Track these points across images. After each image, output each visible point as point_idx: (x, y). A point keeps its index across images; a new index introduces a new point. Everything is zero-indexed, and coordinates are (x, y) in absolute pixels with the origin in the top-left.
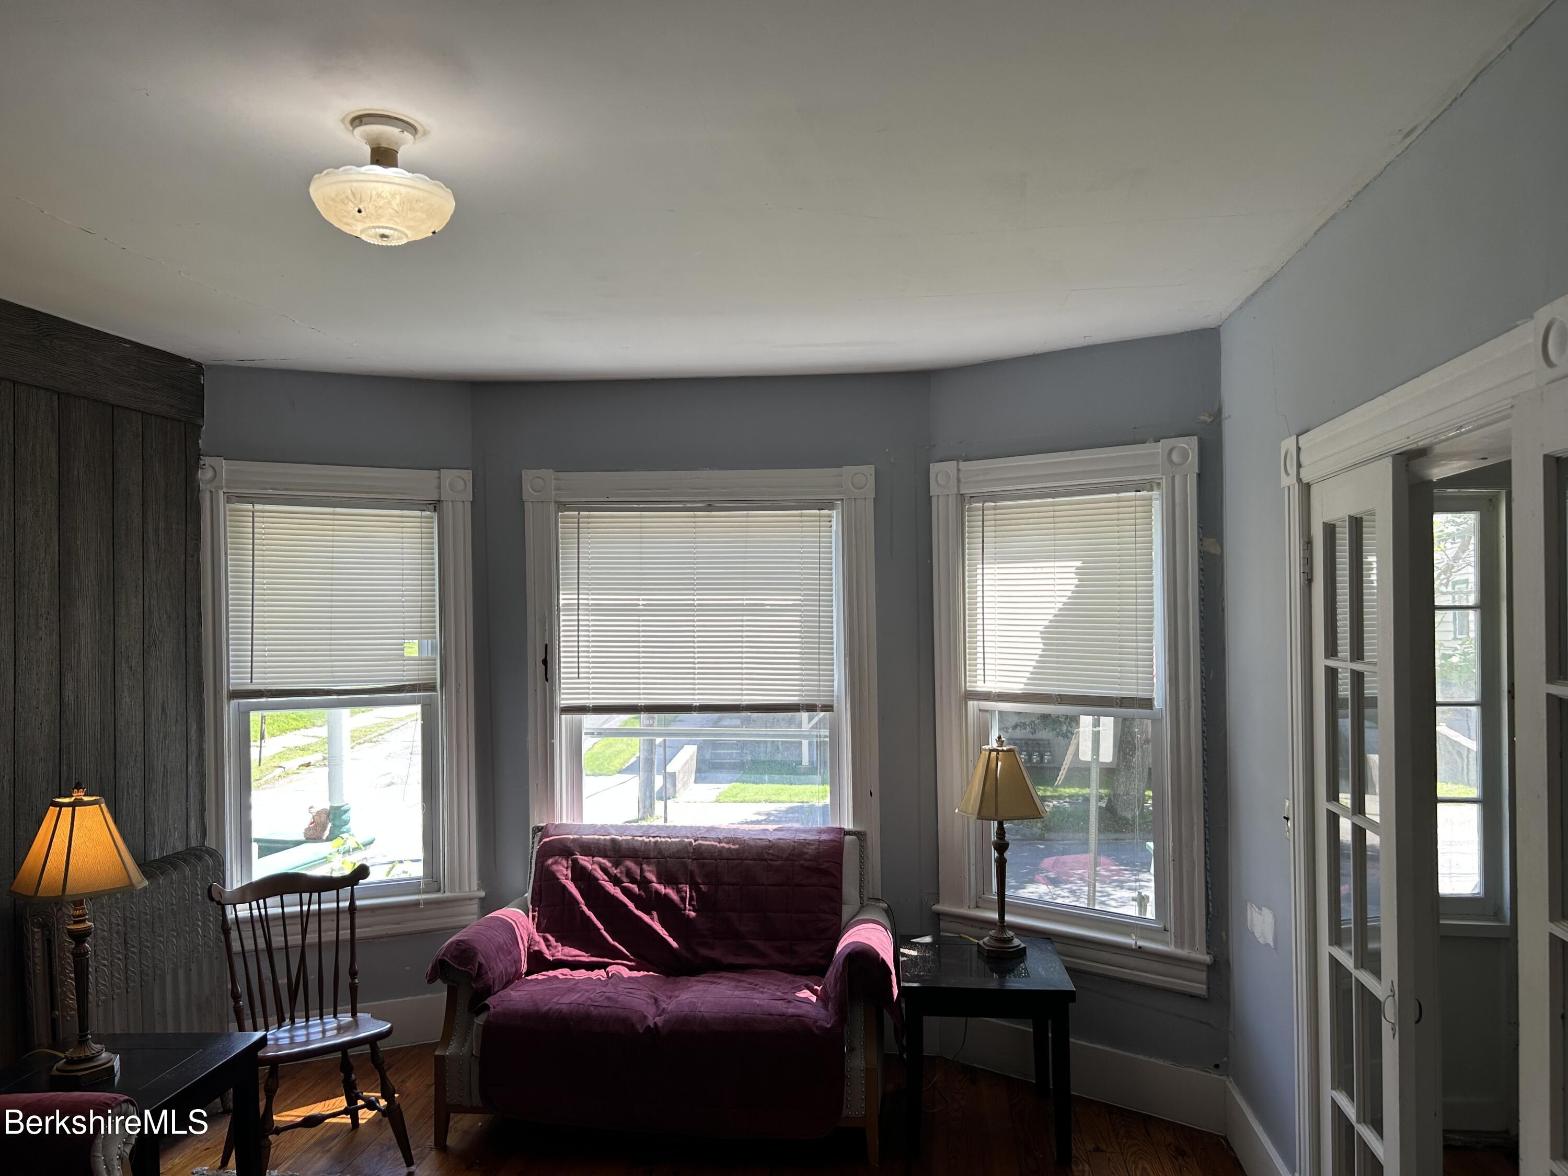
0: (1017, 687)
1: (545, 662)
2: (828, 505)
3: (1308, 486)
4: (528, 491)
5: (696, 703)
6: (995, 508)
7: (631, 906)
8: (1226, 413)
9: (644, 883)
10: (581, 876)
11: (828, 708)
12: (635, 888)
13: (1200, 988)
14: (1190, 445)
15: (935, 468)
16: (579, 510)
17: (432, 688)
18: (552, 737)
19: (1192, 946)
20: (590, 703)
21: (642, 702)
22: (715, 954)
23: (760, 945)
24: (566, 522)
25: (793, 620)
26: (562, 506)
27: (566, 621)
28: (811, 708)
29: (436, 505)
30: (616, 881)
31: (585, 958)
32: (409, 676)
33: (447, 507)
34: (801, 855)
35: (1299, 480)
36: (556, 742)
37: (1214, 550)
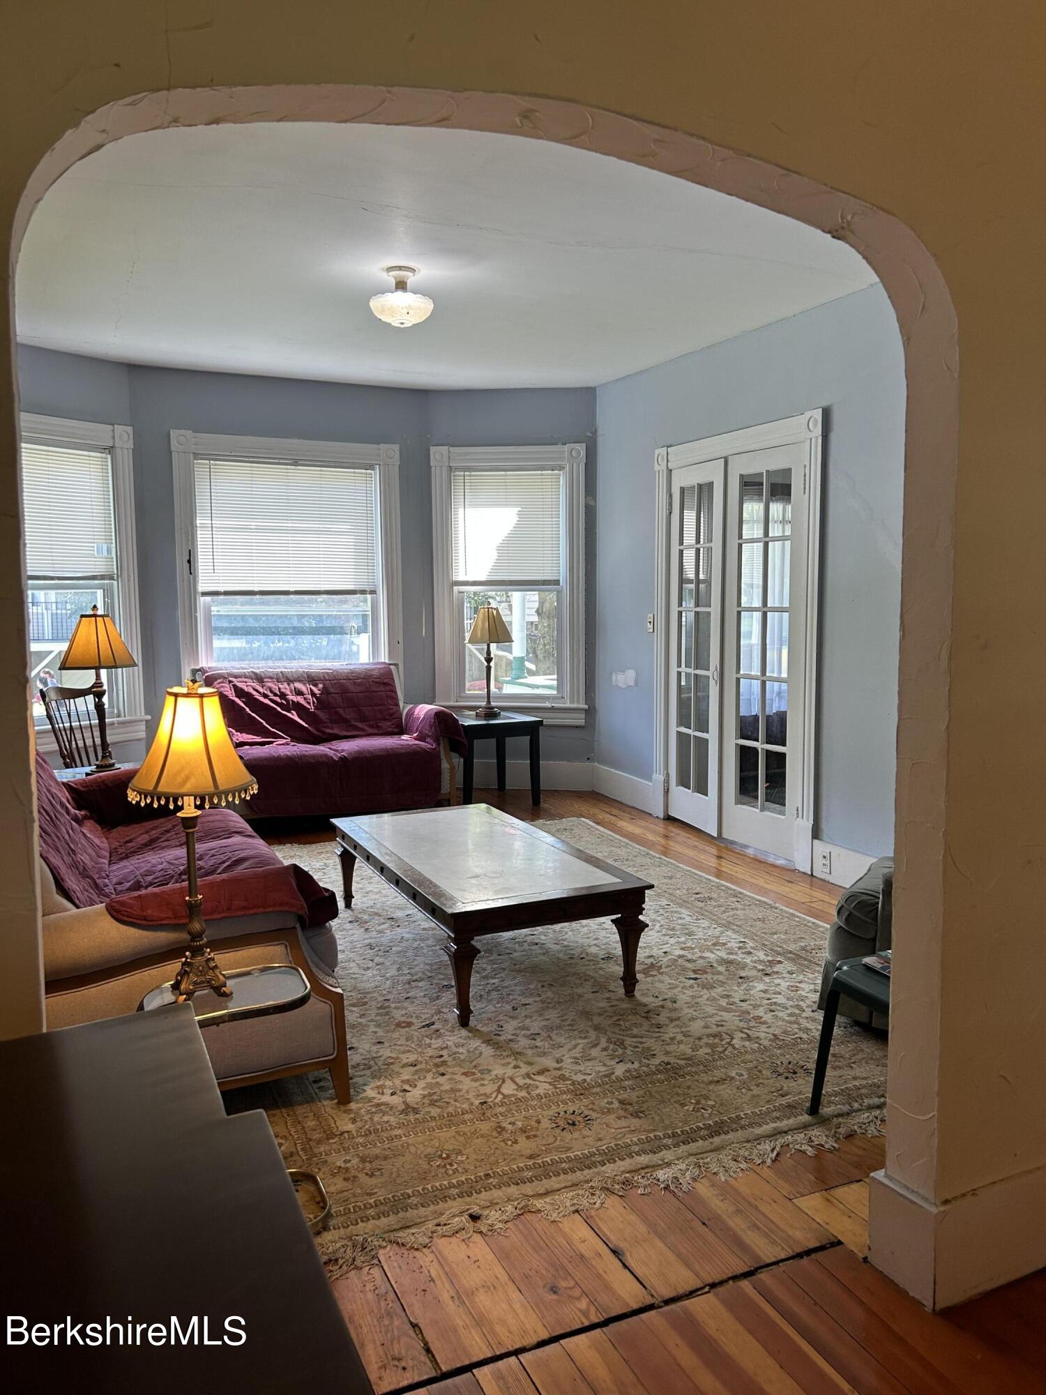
0: (483, 578)
1: (189, 561)
2: (371, 467)
3: (671, 470)
4: (174, 445)
5: (292, 589)
6: (470, 476)
7: (279, 709)
8: (600, 432)
9: (283, 696)
10: (240, 692)
11: (373, 592)
12: (277, 699)
13: (582, 722)
14: (581, 448)
15: (433, 449)
16: (209, 460)
17: (111, 578)
18: (196, 612)
19: (578, 702)
20: (222, 589)
21: (256, 589)
22: (336, 731)
23: (359, 725)
24: (201, 467)
25: (351, 539)
26: (197, 456)
27: (202, 537)
28: (363, 592)
29: (110, 450)
30: (265, 696)
31: (259, 739)
32: (99, 567)
33: (118, 451)
34: (371, 676)
35: (667, 467)
36: (198, 614)
37: (592, 503)
